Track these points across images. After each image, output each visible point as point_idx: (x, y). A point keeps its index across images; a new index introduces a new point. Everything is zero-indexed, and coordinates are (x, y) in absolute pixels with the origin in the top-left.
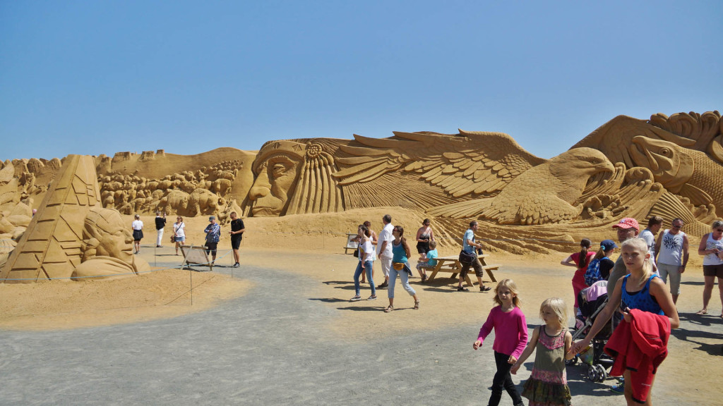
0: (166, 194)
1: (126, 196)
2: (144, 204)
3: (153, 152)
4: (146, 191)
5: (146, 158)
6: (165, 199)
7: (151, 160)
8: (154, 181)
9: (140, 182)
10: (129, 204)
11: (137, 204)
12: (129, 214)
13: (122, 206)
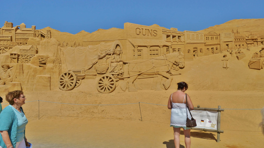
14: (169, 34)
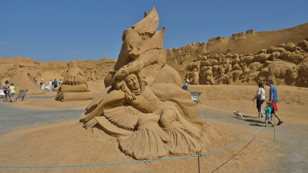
0: (266, 65)
1: (223, 70)
2: (241, 75)
3: (243, 33)
4: (242, 64)
5: (236, 38)
6: (266, 69)
7: (242, 39)
8: (248, 55)
9: (234, 57)
10: (226, 75)
11: (234, 75)
12: (227, 83)
13: (220, 77)
14: (35, 62)
